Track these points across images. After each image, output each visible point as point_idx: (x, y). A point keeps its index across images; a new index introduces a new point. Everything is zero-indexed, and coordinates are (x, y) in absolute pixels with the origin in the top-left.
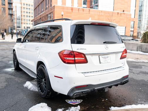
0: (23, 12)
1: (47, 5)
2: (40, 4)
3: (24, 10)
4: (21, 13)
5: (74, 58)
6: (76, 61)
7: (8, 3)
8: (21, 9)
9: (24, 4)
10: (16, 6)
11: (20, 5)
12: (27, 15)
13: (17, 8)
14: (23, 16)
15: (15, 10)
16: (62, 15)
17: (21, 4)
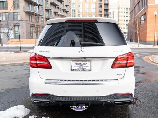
0: (120, 17)
1: (143, 6)
2: (136, 6)
3: (121, 15)
4: (119, 18)
5: (36, 61)
6: (38, 65)
7: (105, 10)
8: (119, 14)
9: (122, 9)
10: (114, 12)
11: (117, 10)
12: (124, 19)
13: (114, 14)
14: (120, 21)
15: (113, 15)
16: (155, 15)
17: (119, 9)
